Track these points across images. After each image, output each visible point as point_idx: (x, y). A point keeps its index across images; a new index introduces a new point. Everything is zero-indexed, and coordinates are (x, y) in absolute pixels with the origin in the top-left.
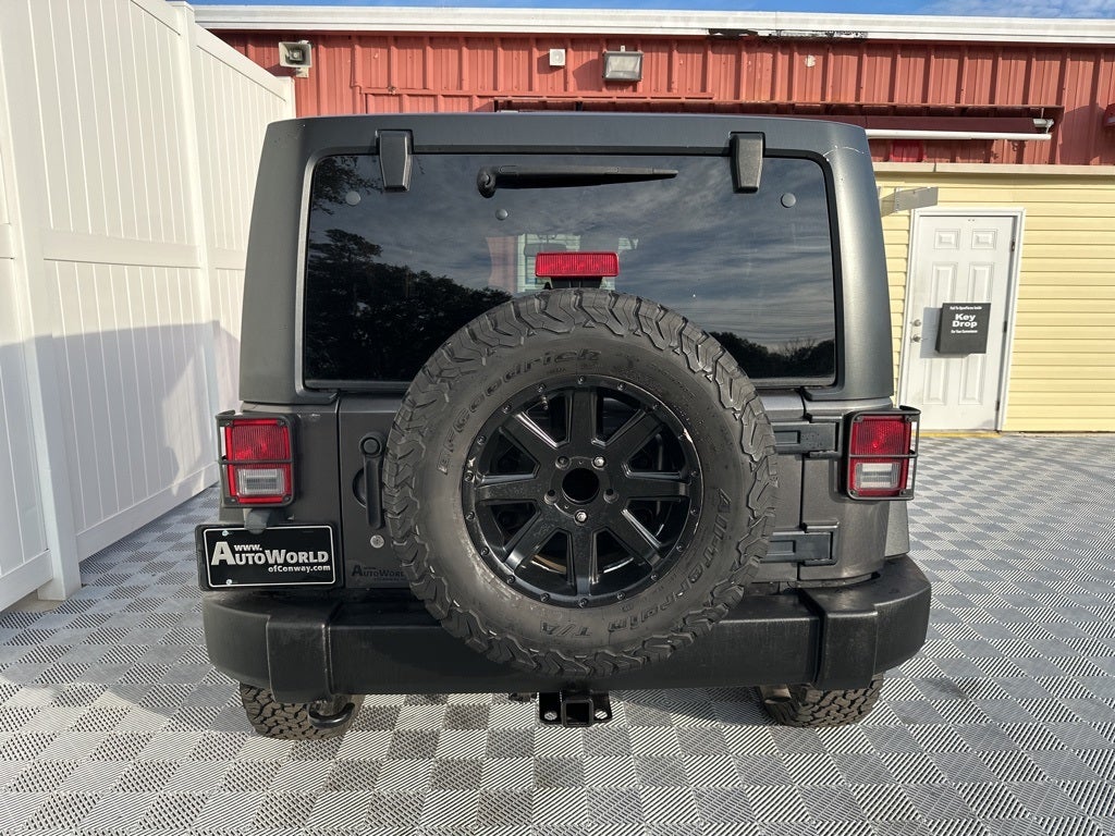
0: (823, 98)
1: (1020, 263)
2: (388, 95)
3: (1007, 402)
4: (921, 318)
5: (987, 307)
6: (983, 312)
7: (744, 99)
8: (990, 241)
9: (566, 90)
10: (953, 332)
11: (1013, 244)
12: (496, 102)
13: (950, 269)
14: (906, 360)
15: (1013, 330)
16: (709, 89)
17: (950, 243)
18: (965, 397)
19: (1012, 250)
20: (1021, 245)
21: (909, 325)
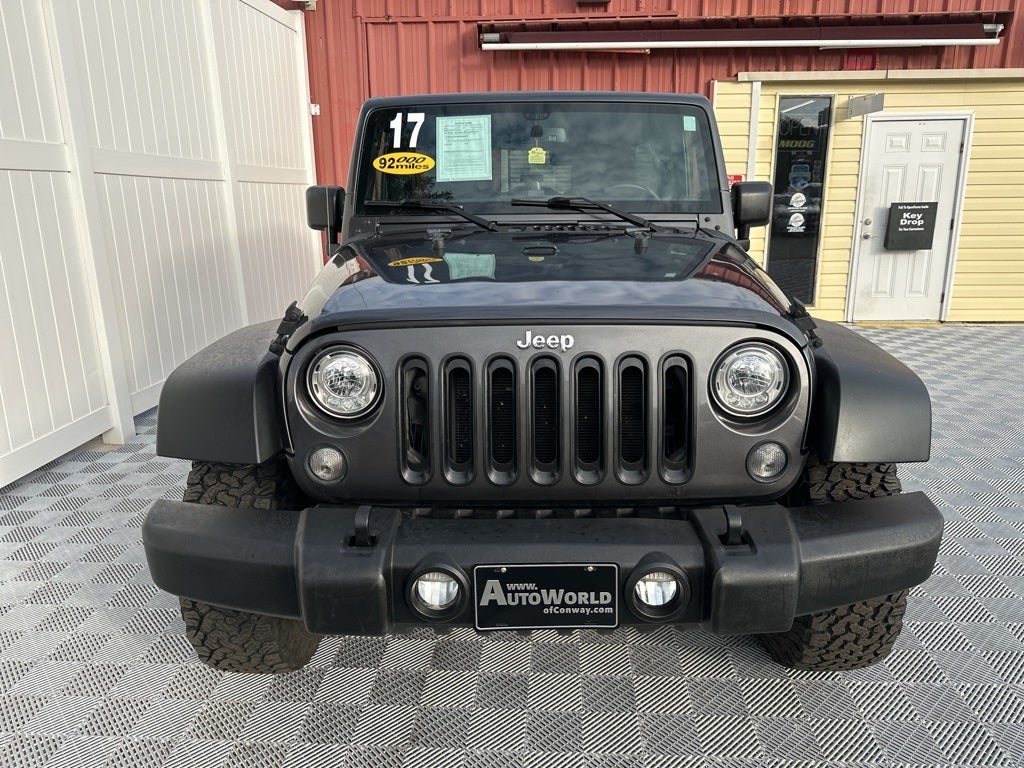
0: (781, 11)
1: (968, 164)
2: (385, 23)
3: (951, 295)
4: (870, 216)
5: (934, 206)
6: (930, 211)
7: (707, 15)
8: (939, 143)
9: (543, 13)
10: (900, 229)
11: (962, 145)
12: (480, 27)
13: (900, 171)
14: (856, 256)
15: (959, 227)
16: (674, 7)
17: (901, 146)
18: (911, 291)
19: (961, 152)
20: (970, 147)
21: (859, 224)
